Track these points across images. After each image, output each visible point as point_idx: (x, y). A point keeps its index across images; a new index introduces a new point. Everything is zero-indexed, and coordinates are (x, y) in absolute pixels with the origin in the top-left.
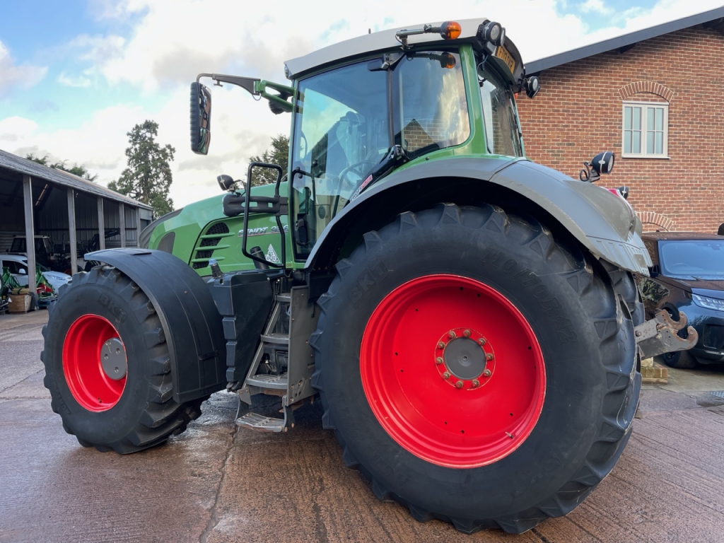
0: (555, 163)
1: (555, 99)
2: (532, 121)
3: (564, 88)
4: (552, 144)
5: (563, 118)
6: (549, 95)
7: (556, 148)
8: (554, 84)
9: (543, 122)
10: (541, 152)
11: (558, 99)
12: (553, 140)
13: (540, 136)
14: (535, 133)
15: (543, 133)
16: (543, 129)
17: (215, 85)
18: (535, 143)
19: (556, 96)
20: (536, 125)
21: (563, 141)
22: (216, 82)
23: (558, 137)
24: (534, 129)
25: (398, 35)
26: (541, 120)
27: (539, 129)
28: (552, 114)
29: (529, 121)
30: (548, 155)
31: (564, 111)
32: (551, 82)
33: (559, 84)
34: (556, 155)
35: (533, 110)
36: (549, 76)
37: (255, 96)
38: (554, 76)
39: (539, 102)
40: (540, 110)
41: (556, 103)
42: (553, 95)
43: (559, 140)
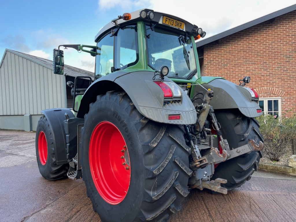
0: (287, 61)
1: (287, 30)
2: (274, 42)
3: (292, 24)
4: (286, 52)
5: (292, 39)
6: (283, 28)
7: (288, 54)
8: (286, 23)
9: (280, 42)
10: (279, 56)
11: (288, 30)
12: (286, 50)
13: (279, 49)
14: (276, 48)
15: (280, 47)
16: (280, 45)
17: (65, 49)
18: (275, 53)
19: (288, 28)
20: (276, 44)
21: (292, 50)
22: (65, 48)
23: (289, 48)
24: (275, 46)
25: (112, 21)
26: (279, 41)
27: (278, 46)
28: (285, 38)
29: (272, 42)
30: (283, 58)
31: (292, 35)
32: (284, 22)
33: (289, 22)
34: (288, 58)
35: (274, 37)
36: (283, 19)
37: (79, 51)
38: (286, 19)
39: (277, 33)
40: (278, 36)
41: (288, 32)
42: (286, 28)
43: (290, 50)
